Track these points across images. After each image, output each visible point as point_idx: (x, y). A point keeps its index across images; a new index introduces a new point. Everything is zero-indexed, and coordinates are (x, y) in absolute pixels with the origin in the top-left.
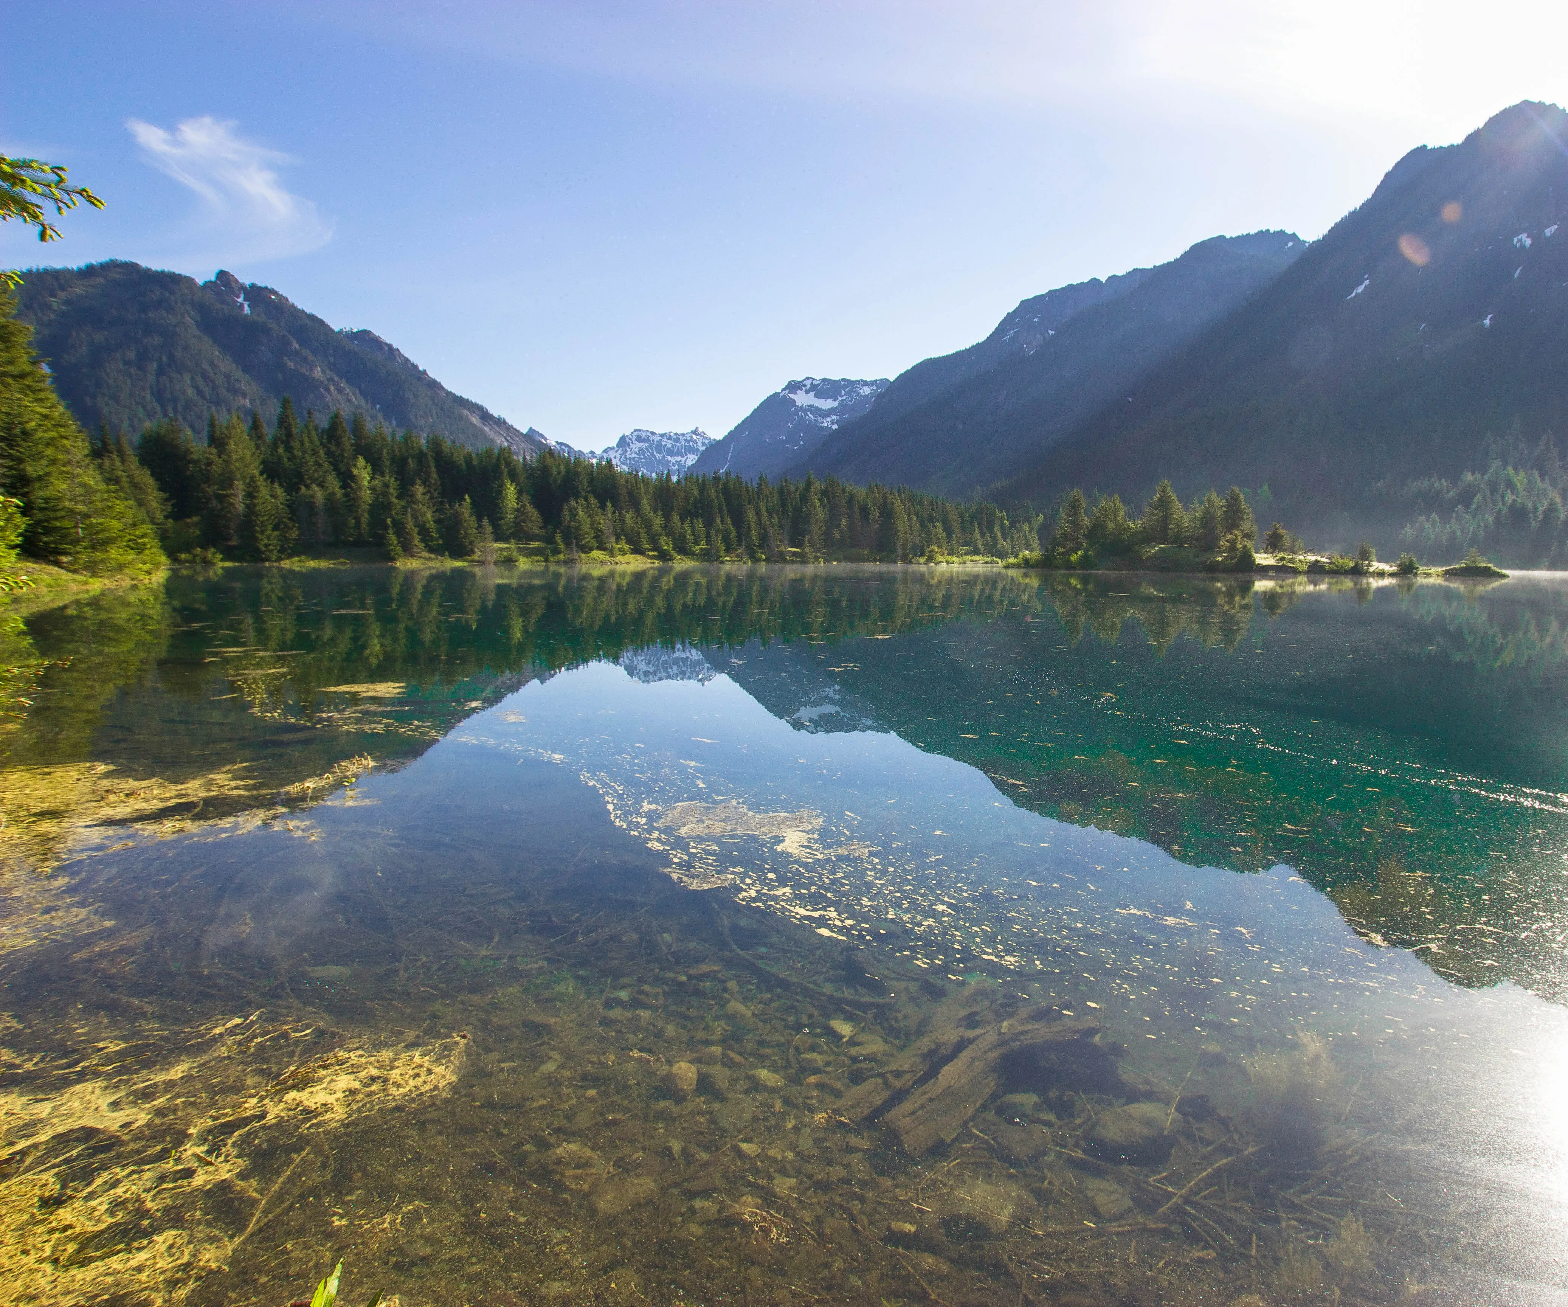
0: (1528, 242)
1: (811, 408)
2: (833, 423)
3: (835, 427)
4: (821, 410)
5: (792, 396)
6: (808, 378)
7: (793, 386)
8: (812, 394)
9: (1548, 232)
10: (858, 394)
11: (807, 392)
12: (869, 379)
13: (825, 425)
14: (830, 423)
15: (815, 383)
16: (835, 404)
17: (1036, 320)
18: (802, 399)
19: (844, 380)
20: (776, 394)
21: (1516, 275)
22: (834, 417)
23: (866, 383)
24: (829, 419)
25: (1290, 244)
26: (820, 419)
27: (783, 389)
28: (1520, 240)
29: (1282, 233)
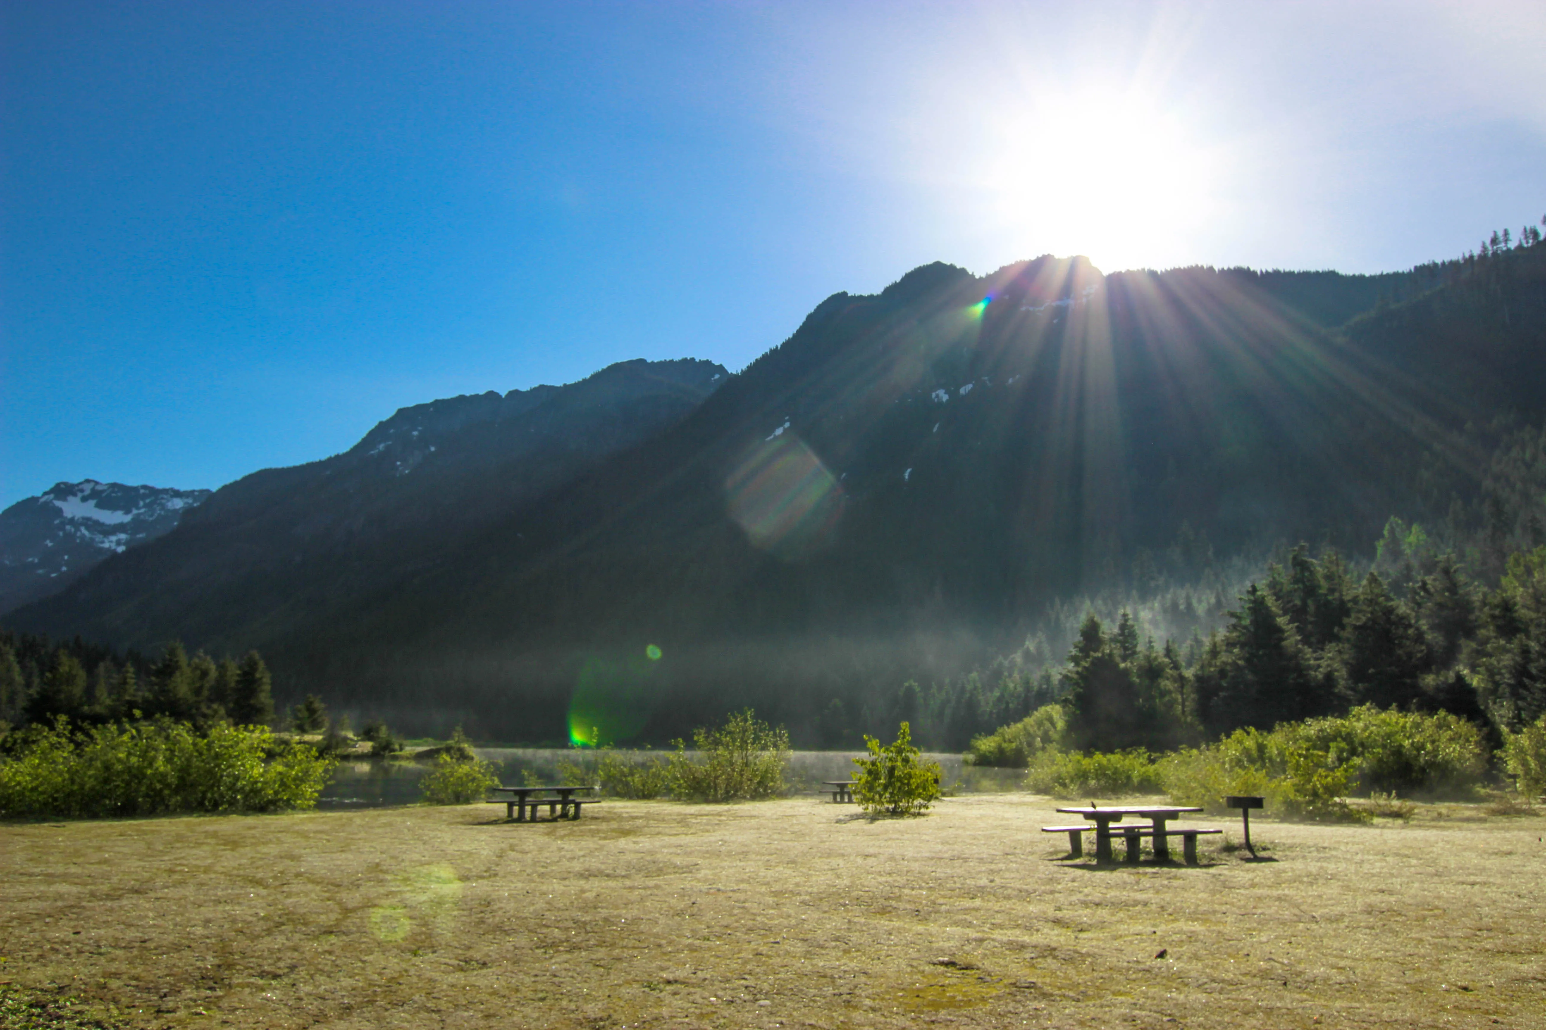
0: (945, 398)
1: (88, 523)
2: (119, 543)
3: (121, 549)
4: (103, 524)
5: (58, 503)
6: (88, 481)
7: (63, 490)
8: (92, 503)
9: (962, 391)
10: (163, 507)
11: (84, 499)
12: (183, 488)
13: (106, 545)
14: (116, 544)
15: (99, 488)
16: (127, 518)
17: (415, 433)
18: (72, 508)
19: (145, 487)
20: (34, 500)
21: (935, 430)
22: (123, 536)
23: (177, 494)
24: (114, 538)
25: (717, 376)
26: (98, 538)
27: (46, 493)
28: (937, 396)
29: (708, 363)
